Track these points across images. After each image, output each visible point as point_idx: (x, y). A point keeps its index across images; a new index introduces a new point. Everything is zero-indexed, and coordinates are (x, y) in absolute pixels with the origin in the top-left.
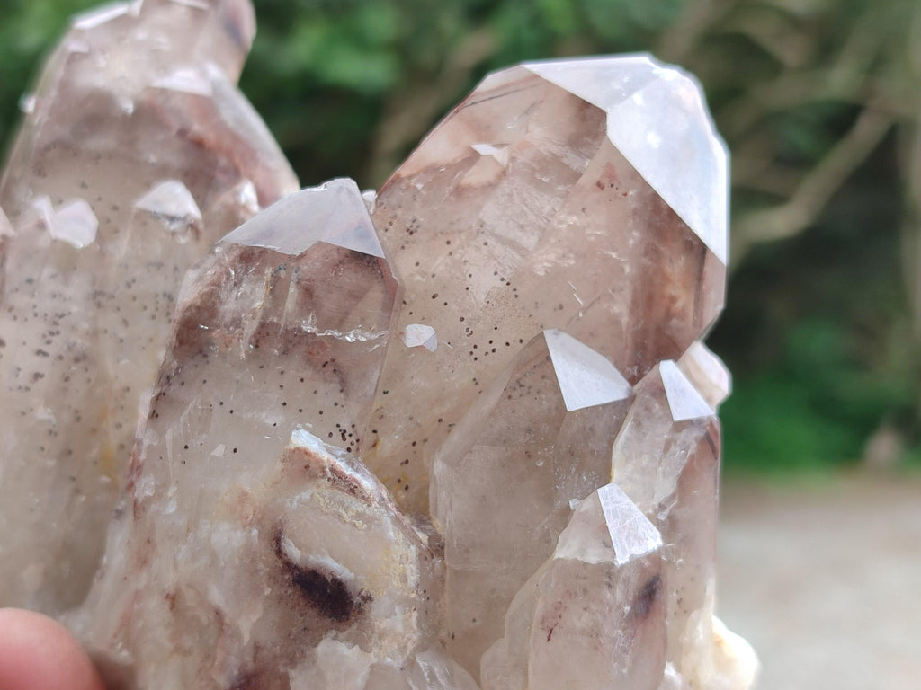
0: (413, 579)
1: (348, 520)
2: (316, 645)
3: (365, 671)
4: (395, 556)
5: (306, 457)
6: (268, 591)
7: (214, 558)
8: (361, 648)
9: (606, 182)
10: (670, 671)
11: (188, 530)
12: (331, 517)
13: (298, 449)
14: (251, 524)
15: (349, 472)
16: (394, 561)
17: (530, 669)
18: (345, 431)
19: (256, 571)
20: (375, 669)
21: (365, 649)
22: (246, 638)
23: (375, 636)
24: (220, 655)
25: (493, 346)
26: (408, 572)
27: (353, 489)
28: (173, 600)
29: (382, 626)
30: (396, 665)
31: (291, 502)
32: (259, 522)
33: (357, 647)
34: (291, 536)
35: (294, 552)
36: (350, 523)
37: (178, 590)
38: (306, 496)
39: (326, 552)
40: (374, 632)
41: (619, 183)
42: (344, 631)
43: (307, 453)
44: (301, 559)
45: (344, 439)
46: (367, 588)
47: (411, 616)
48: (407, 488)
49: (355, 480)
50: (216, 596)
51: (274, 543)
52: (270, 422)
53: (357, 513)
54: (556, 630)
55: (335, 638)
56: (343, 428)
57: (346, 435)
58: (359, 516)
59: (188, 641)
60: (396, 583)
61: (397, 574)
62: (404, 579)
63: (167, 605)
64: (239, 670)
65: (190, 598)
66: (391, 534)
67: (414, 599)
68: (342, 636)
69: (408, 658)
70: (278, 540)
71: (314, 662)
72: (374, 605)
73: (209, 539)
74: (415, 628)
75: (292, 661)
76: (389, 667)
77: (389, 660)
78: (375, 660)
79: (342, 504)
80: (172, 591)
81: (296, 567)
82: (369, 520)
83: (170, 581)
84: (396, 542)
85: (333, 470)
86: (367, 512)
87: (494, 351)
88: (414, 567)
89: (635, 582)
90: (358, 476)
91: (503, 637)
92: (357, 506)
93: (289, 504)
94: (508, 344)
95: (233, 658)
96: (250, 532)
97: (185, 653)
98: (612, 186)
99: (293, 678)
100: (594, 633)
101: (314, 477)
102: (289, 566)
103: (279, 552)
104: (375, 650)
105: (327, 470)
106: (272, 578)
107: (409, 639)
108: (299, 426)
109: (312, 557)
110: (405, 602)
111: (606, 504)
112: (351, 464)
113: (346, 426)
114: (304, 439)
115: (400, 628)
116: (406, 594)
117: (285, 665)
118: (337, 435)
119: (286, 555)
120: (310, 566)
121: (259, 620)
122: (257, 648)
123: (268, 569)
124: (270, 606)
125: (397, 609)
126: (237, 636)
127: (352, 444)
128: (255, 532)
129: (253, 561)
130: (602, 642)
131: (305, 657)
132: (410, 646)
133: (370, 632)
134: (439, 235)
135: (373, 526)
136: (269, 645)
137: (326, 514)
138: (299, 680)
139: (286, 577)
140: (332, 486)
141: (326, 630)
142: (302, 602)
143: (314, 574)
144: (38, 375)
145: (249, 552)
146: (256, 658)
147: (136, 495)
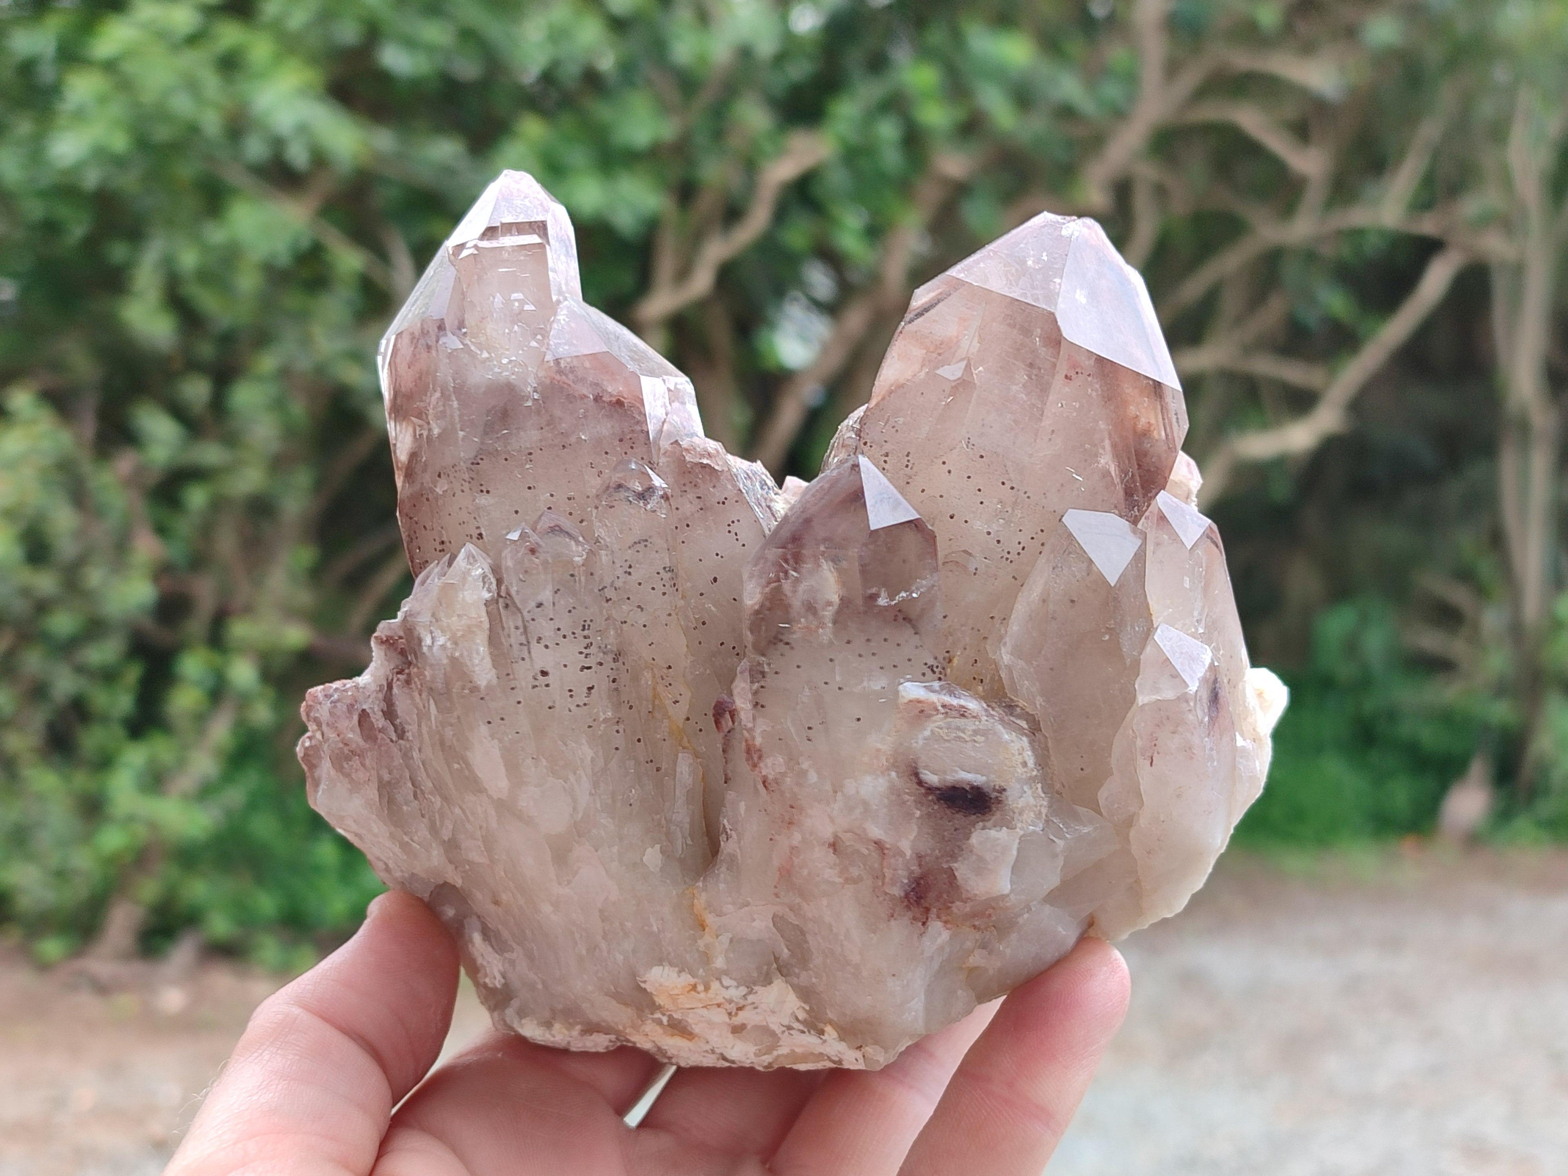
0: (1031, 763)
1: (968, 739)
2: (968, 839)
3: (1015, 846)
4: (1013, 752)
5: (920, 705)
6: (918, 813)
7: (865, 803)
8: (1008, 828)
9: (1072, 373)
10: (1240, 742)
11: (835, 792)
12: (953, 742)
13: (911, 701)
14: (888, 769)
15: (955, 702)
16: (1013, 755)
17: (1143, 793)
18: (932, 666)
19: (904, 803)
20: (1024, 841)
21: (1013, 828)
22: (908, 853)
23: (1016, 815)
24: (888, 873)
25: (1021, 546)
26: (1027, 759)
27: (963, 713)
28: (834, 846)
29: (1019, 806)
30: (1037, 829)
31: (916, 742)
32: (894, 766)
33: (1004, 828)
34: (926, 767)
35: (932, 779)
36: (971, 741)
37: (836, 837)
38: (927, 733)
39: (957, 769)
40: (1014, 813)
41: (1082, 368)
42: (989, 820)
43: (919, 702)
44: (939, 781)
45: (934, 672)
46: (999, 782)
47: (1037, 788)
48: (982, 681)
49: (963, 707)
50: (876, 832)
51: (913, 778)
52: (878, 688)
53: (974, 731)
54: (1156, 755)
55: (983, 828)
56: (930, 664)
57: (935, 669)
58: (976, 732)
59: (855, 872)
60: (1020, 770)
61: (1018, 763)
62: (1025, 764)
63: (831, 850)
64: (908, 879)
65: (848, 839)
66: (1006, 736)
67: (1036, 776)
68: (988, 824)
69: (1045, 820)
70: (916, 775)
71: (971, 851)
72: (1008, 793)
73: (858, 792)
74: (1043, 795)
75: (953, 857)
76: (1034, 832)
77: (1031, 828)
78: (1022, 833)
79: (958, 728)
80: (832, 840)
81: (938, 789)
82: (985, 733)
83: (827, 831)
84: (1012, 741)
85: (944, 706)
86: (981, 727)
87: (1023, 548)
88: (1030, 753)
89: (1205, 695)
90: (962, 702)
91: (1112, 774)
92: (970, 725)
93: (915, 745)
94: (1032, 538)
95: (900, 872)
96: (889, 775)
97: (856, 881)
98: (1077, 373)
99: (957, 869)
100: (1188, 749)
101: (929, 716)
102: (930, 790)
103: (920, 783)
104: (1019, 825)
105: (940, 708)
106: (919, 803)
107: (1041, 806)
108: (902, 680)
109: (948, 777)
110: (1032, 780)
111: (1165, 645)
112: (951, 693)
113: (931, 661)
114: (912, 690)
115: (1032, 801)
116: (1029, 775)
117: (947, 862)
118: (928, 672)
119: (926, 783)
120: (949, 784)
121: (915, 837)
122: (920, 857)
123: (913, 798)
124: (922, 824)
125: (1026, 788)
126: (901, 854)
127: (940, 673)
128: (893, 774)
129: (899, 796)
130: (1196, 752)
131: (963, 850)
132: (1044, 811)
133: (1011, 813)
134: (935, 460)
135: (990, 736)
136: (929, 852)
137: (948, 741)
138: (962, 870)
139: (930, 798)
140: (945, 718)
141: (974, 824)
142: (948, 811)
143: (954, 788)
144: (590, 689)
145: (893, 790)
146: (920, 865)
147: (764, 773)
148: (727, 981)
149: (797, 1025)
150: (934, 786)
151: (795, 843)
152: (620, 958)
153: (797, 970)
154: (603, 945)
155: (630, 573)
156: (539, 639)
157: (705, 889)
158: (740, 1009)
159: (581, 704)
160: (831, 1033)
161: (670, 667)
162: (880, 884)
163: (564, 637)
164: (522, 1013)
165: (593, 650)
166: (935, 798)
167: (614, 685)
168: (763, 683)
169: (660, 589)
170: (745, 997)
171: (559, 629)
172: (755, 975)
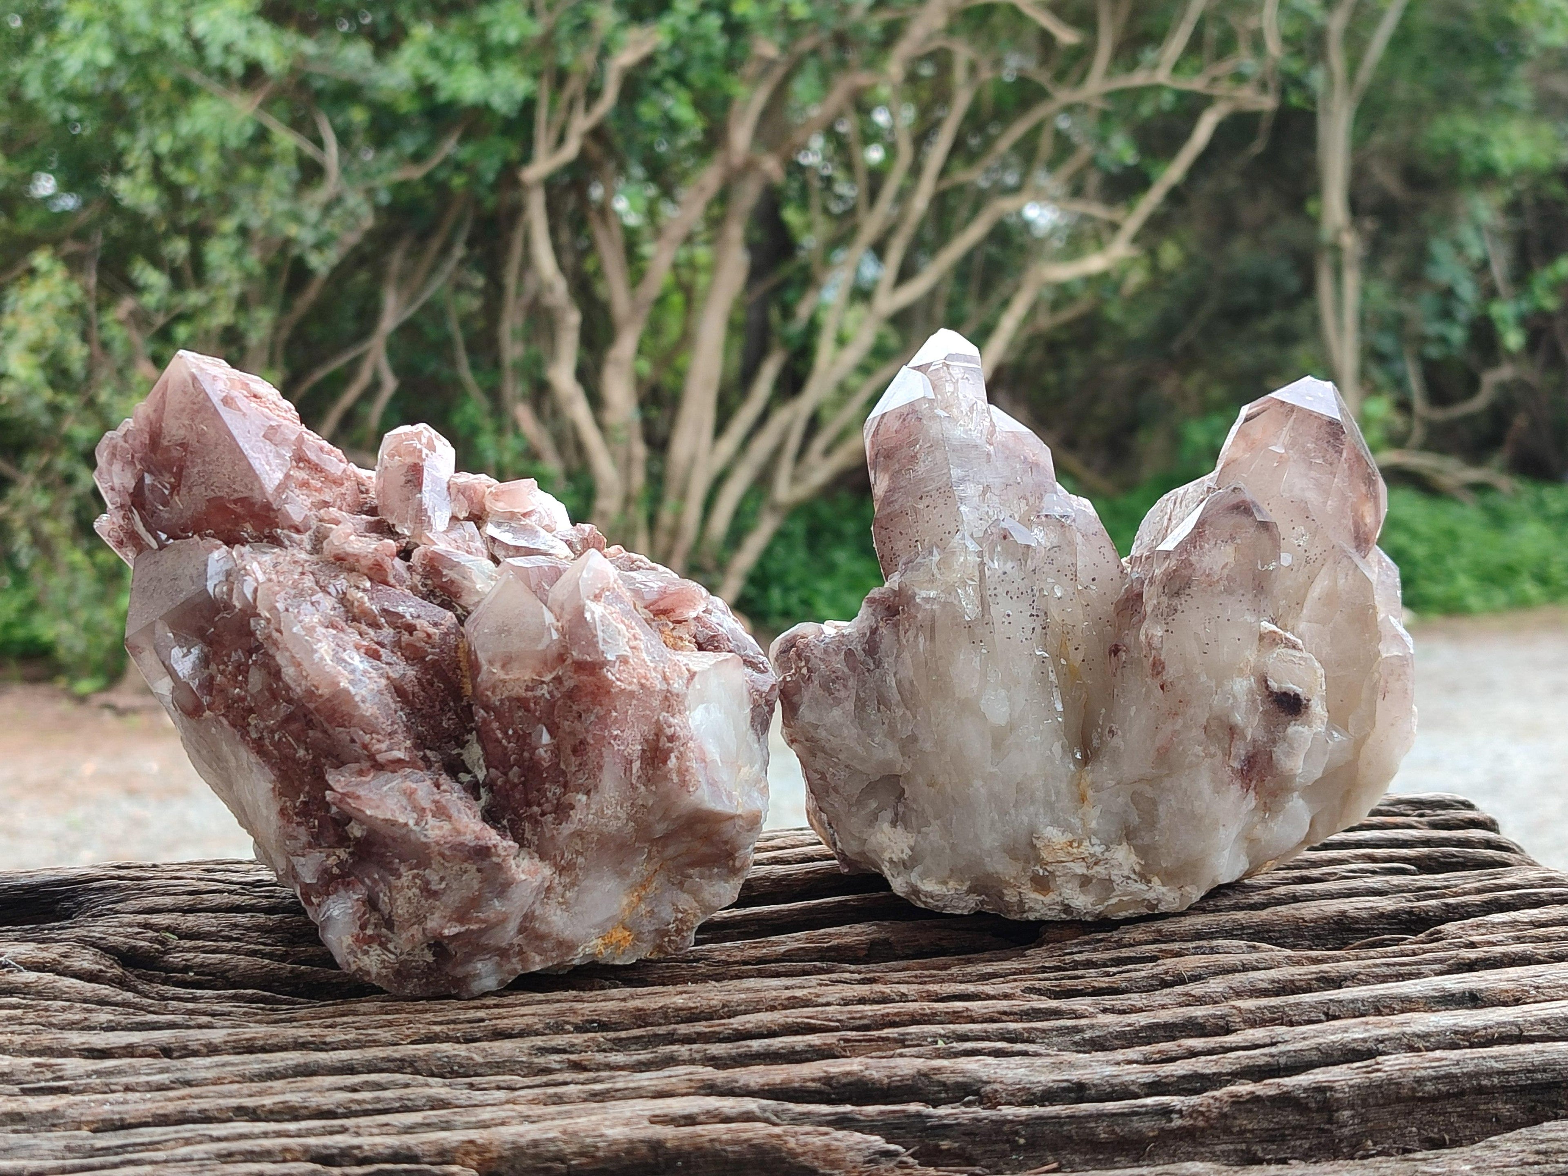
0: (1324, 686)
2: (1285, 731)
3: (1310, 740)
4: (1318, 675)
5: (1274, 635)
7: (1235, 697)
8: (1308, 726)
12: (1288, 663)
13: (1270, 631)
14: (1251, 676)
15: (1291, 637)
16: (1317, 677)
17: (1376, 718)
20: (1315, 737)
21: (1310, 727)
22: (1250, 738)
23: (1313, 719)
24: (1234, 752)
27: (1294, 645)
28: (1206, 728)
29: (1315, 713)
30: (1322, 731)
31: (1268, 660)
32: (1254, 673)
33: (1306, 726)
35: (1274, 685)
36: (1297, 664)
38: (1275, 655)
39: (1289, 680)
42: (1299, 719)
44: (1277, 688)
46: (1309, 694)
47: (1324, 705)
49: (1295, 641)
51: (1263, 684)
52: (1252, 621)
54: (1387, 693)
55: (1295, 725)
56: (1272, 617)
57: (1274, 621)
59: (1213, 749)
62: (1321, 686)
63: (1203, 731)
65: (1213, 726)
66: (1316, 664)
68: (1298, 722)
70: (1266, 681)
71: (1285, 740)
72: (1311, 703)
73: (1232, 689)
74: (1327, 710)
77: (1318, 730)
78: (1314, 731)
79: (1292, 656)
80: (1205, 723)
81: (1275, 693)
82: (1305, 660)
83: (1204, 718)
84: (1319, 668)
85: (1286, 638)
86: (1304, 656)
90: (1295, 638)
91: (1360, 704)
92: (1297, 654)
93: (1266, 663)
96: (1250, 680)
97: (1213, 756)
99: (1275, 752)
101: (1276, 644)
102: (1271, 693)
103: (1267, 687)
104: (1313, 725)
105: (1283, 639)
106: (1263, 702)
107: (1325, 716)
108: (1263, 620)
109: (1283, 686)
110: (1323, 698)
114: (1269, 626)
115: (1321, 712)
116: (1322, 694)
119: (1270, 688)
120: (1282, 691)
123: (1260, 698)
124: (1262, 717)
125: (1320, 702)
126: (1245, 737)
127: (1275, 624)
128: (1253, 680)
131: (1280, 738)
132: (1326, 720)
133: (1311, 717)
135: (1308, 662)
136: (1261, 738)
137: (1285, 662)
138: (1278, 752)
139: (1270, 699)
140: (1285, 647)
141: (1290, 721)
142: (1278, 710)
143: (1285, 694)
145: (1251, 691)
146: (1254, 747)
147: (1165, 678)
148: (1094, 840)
149: (1133, 876)
150: (1274, 691)
151: (1177, 727)
152: (1026, 819)
153: (1143, 833)
154: (1013, 811)
157: (1092, 771)
158: (1096, 864)
160: (1156, 881)
162: (1228, 759)
164: (923, 876)
166: (1272, 700)
170: (1102, 853)
172: (1113, 836)
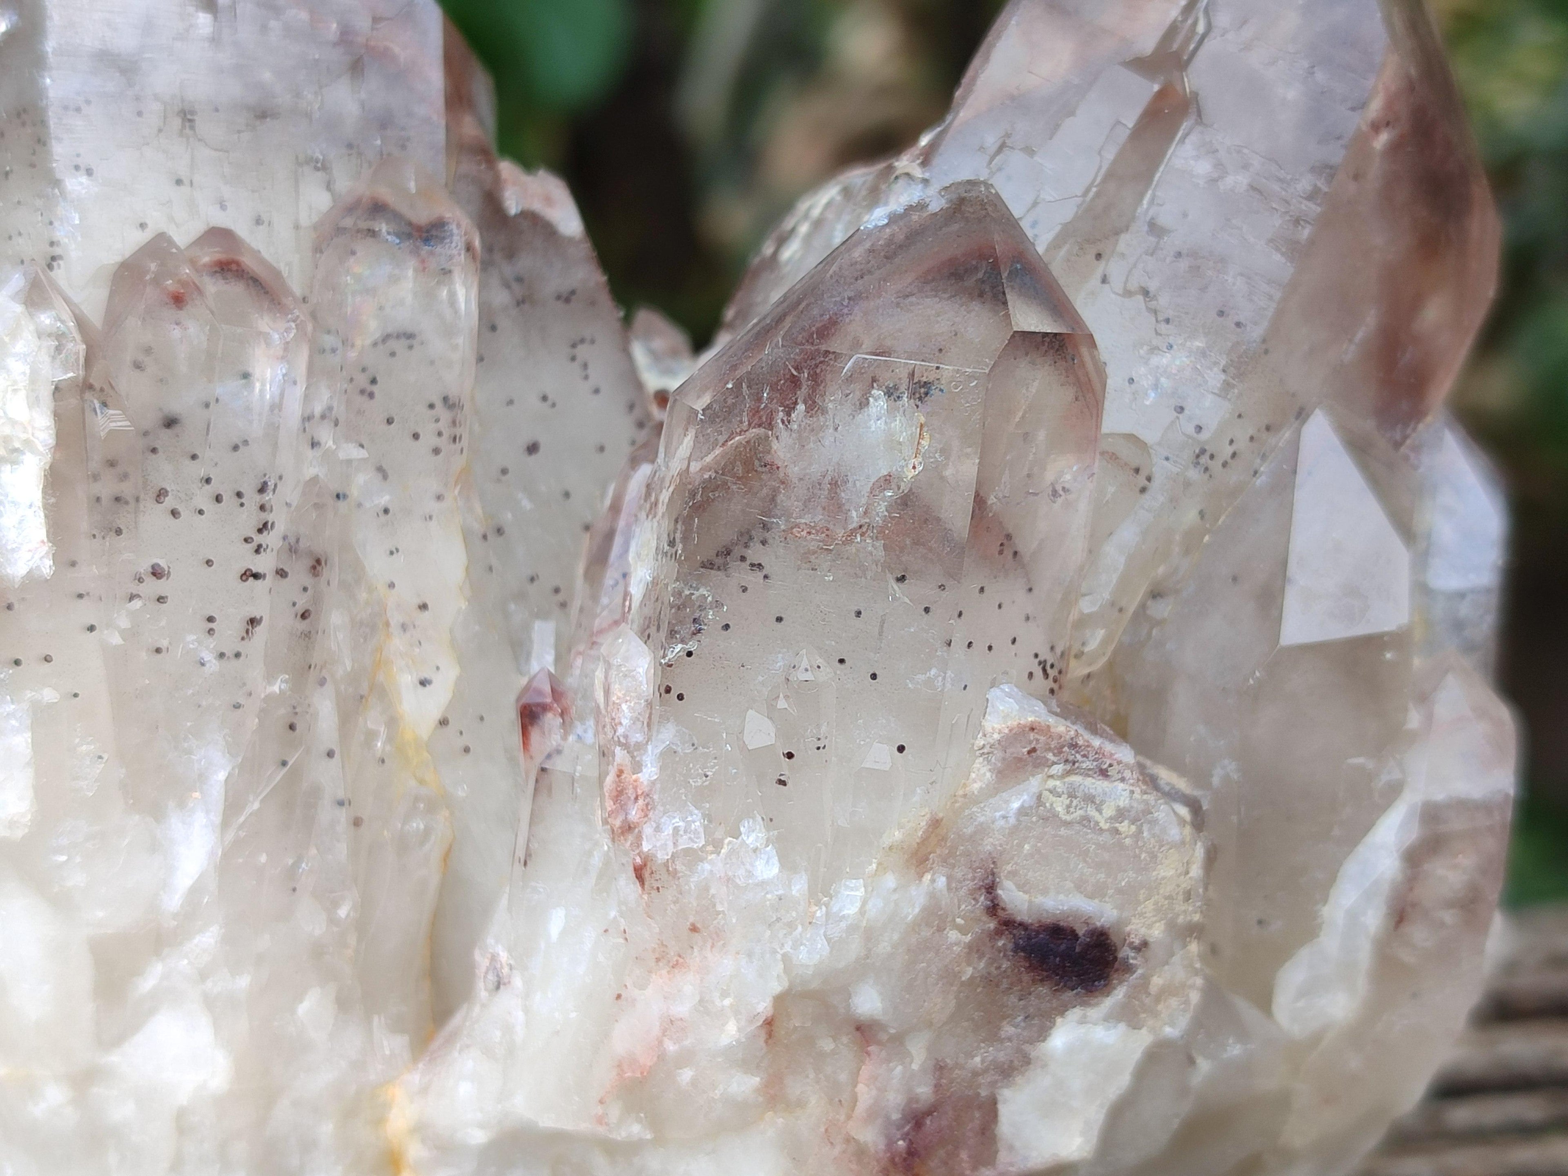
2: (1044, 1039)
5: (1031, 736)
6: (966, 974)
8: (1129, 1025)
12: (1077, 827)
14: (931, 868)
15: (1095, 741)
16: (1177, 871)
18: (1045, 662)
19: (947, 947)
20: (1150, 1053)
21: (1135, 1024)
23: (1150, 1000)
26: (1194, 884)
30: (1177, 1034)
32: (945, 862)
33: (1122, 1027)
34: (1014, 874)
35: (1019, 901)
36: (1109, 829)
38: (1029, 800)
39: (1072, 887)
42: (1097, 1004)
43: (1034, 728)
44: (1030, 909)
46: (1137, 929)
49: (1110, 756)
50: (867, 1001)
51: (983, 894)
53: (1118, 810)
55: (1080, 1019)
56: (1043, 658)
57: (1049, 670)
58: (1121, 814)
60: (1179, 905)
62: (1188, 895)
64: (903, 1111)
65: (801, 1013)
68: (1093, 1011)
69: (1194, 1016)
70: (990, 889)
71: (1045, 1066)
72: (1149, 952)
75: (1007, 1074)
76: (1171, 1039)
77: (1168, 1030)
78: (1151, 1038)
79: (1090, 799)
81: (1022, 925)
84: (1184, 843)
85: (1074, 747)
86: (1133, 804)
95: (890, 1095)
96: (932, 883)
99: (1005, 1101)
102: (1008, 924)
103: (993, 907)
104: (1150, 1022)
105: (1066, 748)
109: (1048, 903)
110: (1189, 930)
113: (1045, 653)
115: (1181, 975)
116: (1188, 918)
117: (993, 1083)
119: (1003, 909)
120: (1046, 918)
121: (943, 1027)
122: (940, 1068)
124: (967, 998)
125: (1176, 946)
127: (1055, 680)
129: (941, 929)
131: (1028, 1061)
137: (1067, 824)
139: (1000, 943)
140: (1068, 773)
141: (1062, 1011)
142: (1026, 978)
143: (1054, 929)
144: (253, 622)
145: (932, 916)
146: (934, 1086)
147: (646, 847)
150: (1019, 919)
155: (371, 395)
156: (161, 495)
159: (229, 653)
161: (424, 607)
162: (842, 1118)
163: (218, 499)
165: (271, 539)
166: (1010, 946)
167: (303, 626)
168: (692, 646)
169: (429, 439)
171: (208, 481)
